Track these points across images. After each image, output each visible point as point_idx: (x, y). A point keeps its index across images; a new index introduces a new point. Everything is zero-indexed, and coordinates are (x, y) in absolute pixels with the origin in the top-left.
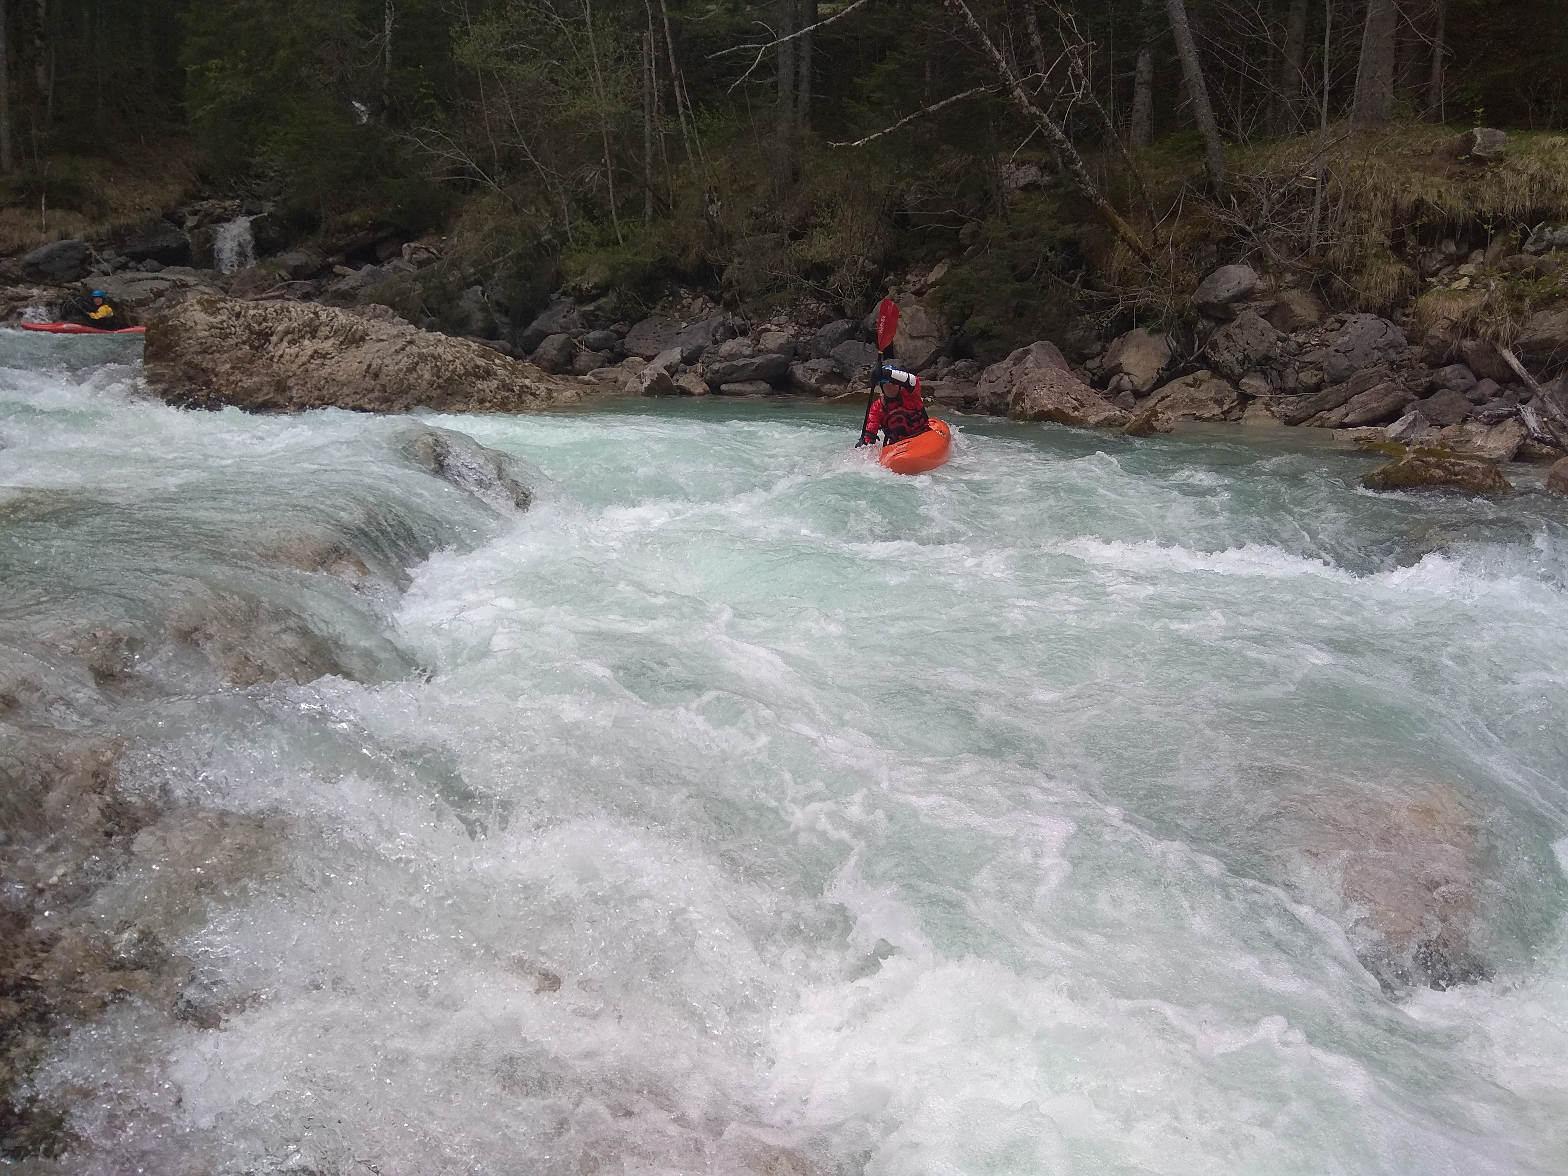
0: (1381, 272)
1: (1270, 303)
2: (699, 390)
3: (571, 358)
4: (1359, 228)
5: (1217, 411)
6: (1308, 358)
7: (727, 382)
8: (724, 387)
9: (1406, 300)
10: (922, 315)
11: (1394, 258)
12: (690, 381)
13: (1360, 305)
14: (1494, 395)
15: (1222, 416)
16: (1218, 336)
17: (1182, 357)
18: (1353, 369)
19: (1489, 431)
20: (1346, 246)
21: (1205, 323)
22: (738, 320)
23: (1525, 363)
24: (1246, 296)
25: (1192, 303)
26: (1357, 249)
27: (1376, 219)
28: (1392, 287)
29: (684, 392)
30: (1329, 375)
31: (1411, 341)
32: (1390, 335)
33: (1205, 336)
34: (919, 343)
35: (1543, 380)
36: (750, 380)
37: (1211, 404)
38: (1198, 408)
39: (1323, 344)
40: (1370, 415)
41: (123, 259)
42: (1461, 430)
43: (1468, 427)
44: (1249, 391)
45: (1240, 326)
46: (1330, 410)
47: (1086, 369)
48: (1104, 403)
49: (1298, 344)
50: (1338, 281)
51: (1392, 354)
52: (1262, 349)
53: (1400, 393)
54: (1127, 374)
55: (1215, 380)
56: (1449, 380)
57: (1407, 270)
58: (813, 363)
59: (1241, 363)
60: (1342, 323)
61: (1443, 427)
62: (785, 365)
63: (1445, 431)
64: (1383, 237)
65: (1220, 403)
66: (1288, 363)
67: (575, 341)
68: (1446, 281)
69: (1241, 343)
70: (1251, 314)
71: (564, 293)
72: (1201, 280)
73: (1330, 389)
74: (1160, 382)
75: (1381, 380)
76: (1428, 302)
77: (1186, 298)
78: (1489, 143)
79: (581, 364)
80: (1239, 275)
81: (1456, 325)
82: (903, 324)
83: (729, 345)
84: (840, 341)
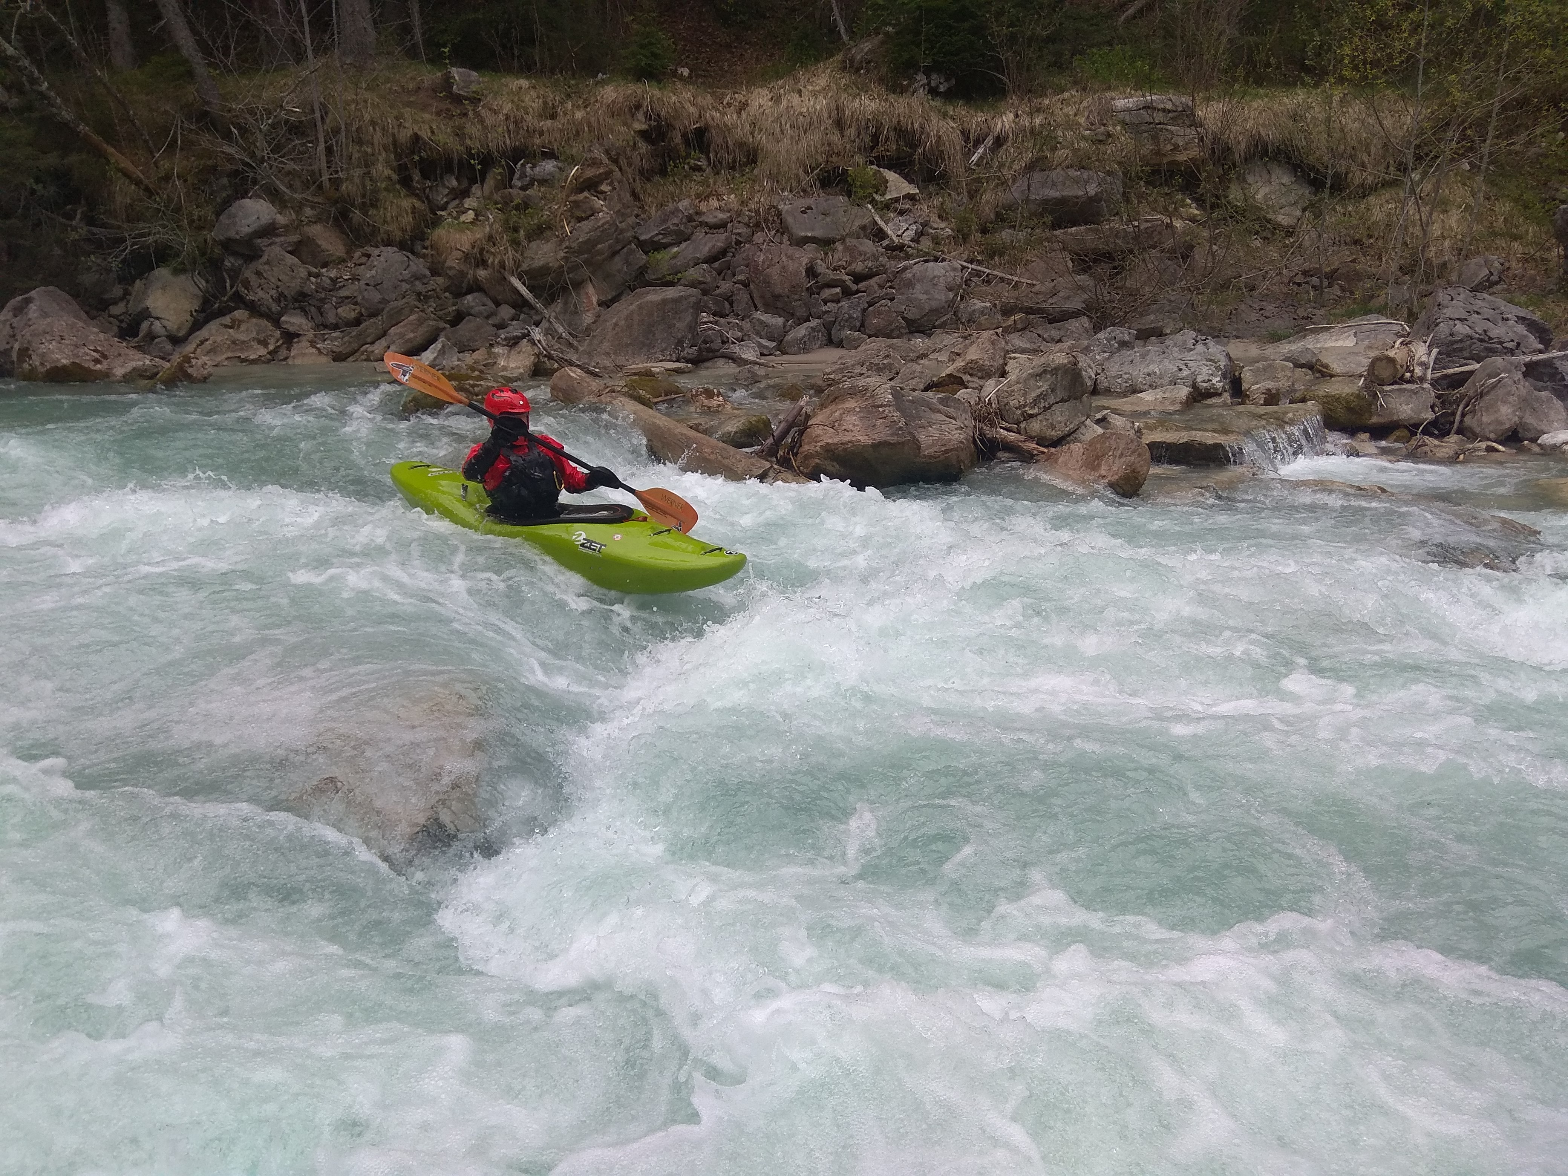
0: (394, 207)
1: (295, 238)
4: (366, 161)
5: (263, 351)
6: (343, 293)
9: (423, 233)
11: (403, 192)
13: (383, 241)
14: (512, 320)
15: (269, 356)
16: (248, 274)
17: (216, 298)
18: (385, 302)
19: (510, 352)
20: (357, 180)
21: (232, 260)
23: (531, 289)
24: (269, 231)
25: (215, 240)
26: (368, 183)
27: (379, 154)
28: (407, 220)
30: (366, 309)
31: (435, 272)
32: (413, 268)
33: (235, 274)
35: (547, 304)
37: (255, 345)
38: (242, 350)
39: (355, 278)
40: (409, 345)
42: (490, 353)
43: (496, 350)
44: (292, 329)
45: (268, 263)
46: (372, 343)
47: (110, 316)
48: (131, 352)
49: (331, 279)
50: (357, 215)
51: (419, 286)
52: (295, 285)
53: (431, 323)
54: (158, 319)
55: (254, 320)
56: (472, 307)
57: (418, 204)
59: (277, 301)
60: (368, 256)
61: (474, 351)
63: (476, 355)
64: (390, 172)
65: (264, 343)
66: (325, 299)
68: (455, 214)
69: (273, 280)
70: (277, 249)
72: (218, 214)
73: (367, 323)
74: (196, 326)
75: (412, 312)
76: (440, 234)
77: (206, 234)
78: (467, 83)
80: (258, 210)
81: (468, 256)
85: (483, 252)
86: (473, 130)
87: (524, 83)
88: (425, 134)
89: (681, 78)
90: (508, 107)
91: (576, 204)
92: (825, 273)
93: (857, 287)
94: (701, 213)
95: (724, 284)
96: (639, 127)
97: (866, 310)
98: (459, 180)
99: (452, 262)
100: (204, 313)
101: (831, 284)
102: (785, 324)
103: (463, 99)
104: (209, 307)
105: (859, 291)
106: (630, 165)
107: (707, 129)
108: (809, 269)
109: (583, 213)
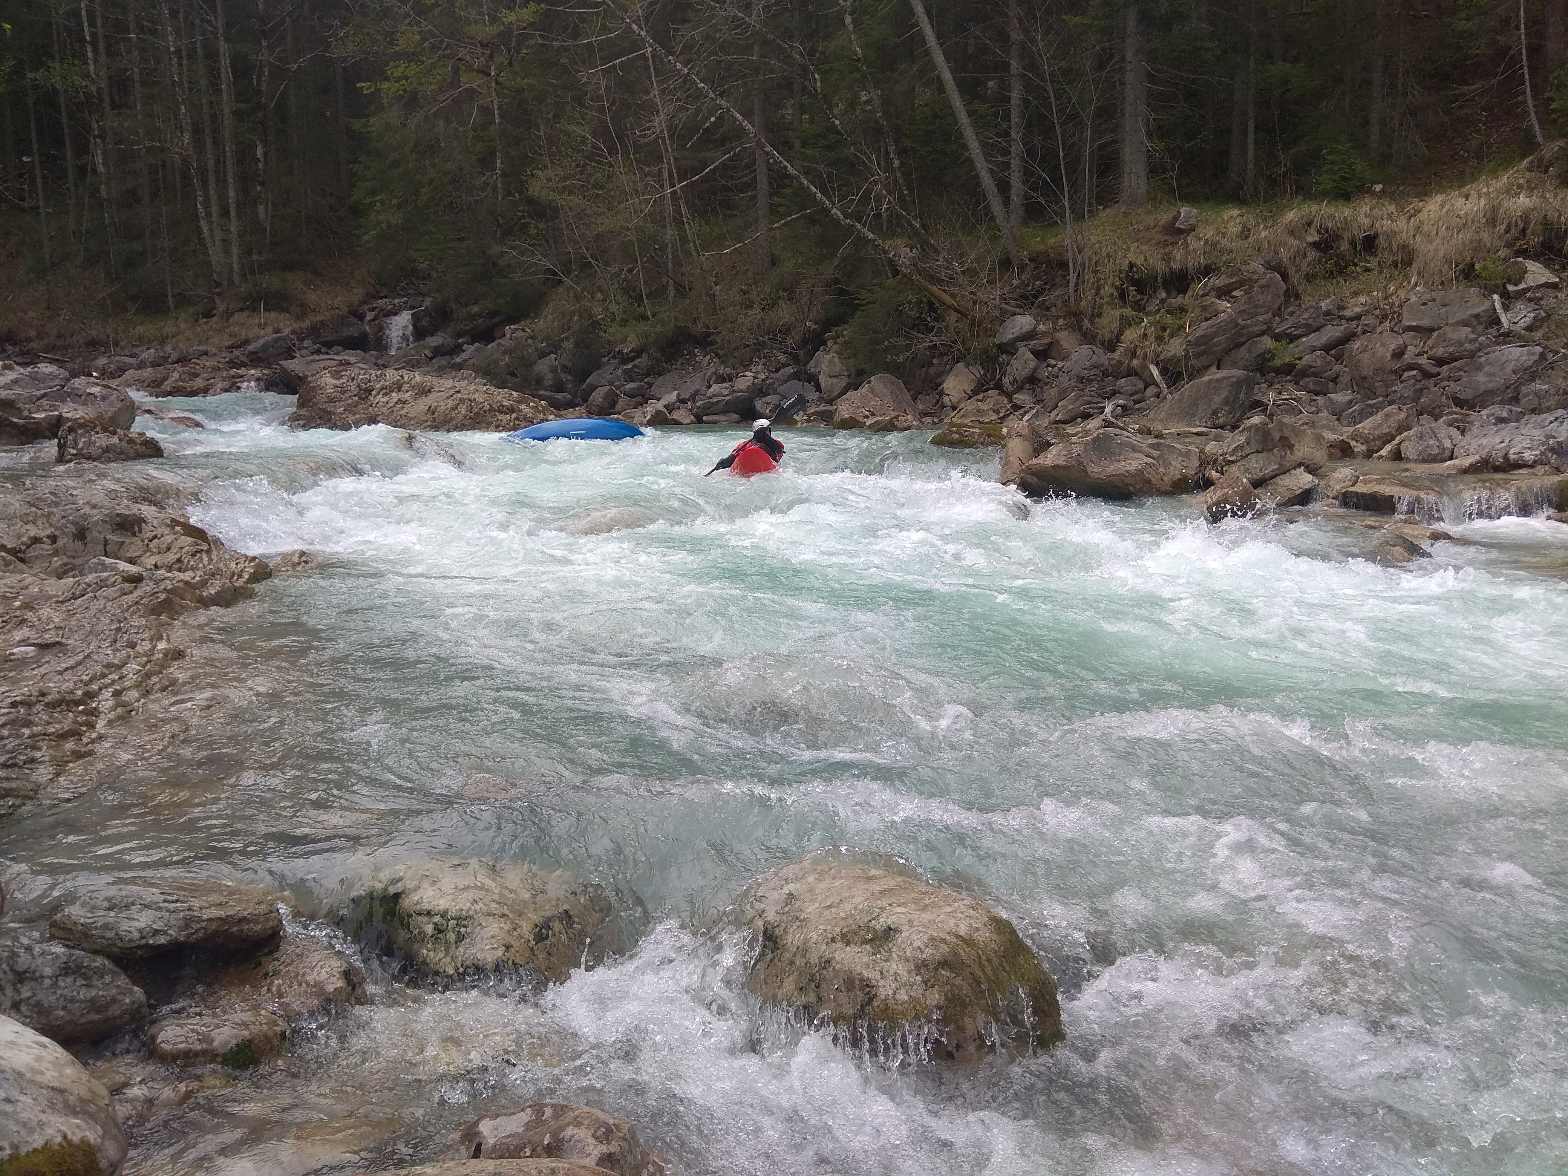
0: (1110, 316)
1: (1042, 341)
2: (687, 421)
3: (614, 404)
5: (995, 417)
7: (707, 415)
8: (705, 418)
10: (837, 360)
11: (1119, 304)
12: (680, 415)
16: (1008, 366)
17: (987, 381)
21: (1001, 356)
22: (728, 370)
23: (1166, 373)
24: (1027, 337)
25: (994, 344)
26: (1097, 300)
27: (1108, 277)
29: (676, 422)
32: (1095, 359)
33: (1002, 366)
34: (834, 380)
36: (723, 412)
38: (982, 416)
41: (317, 346)
44: (1018, 403)
45: (1018, 358)
50: (1087, 323)
54: (948, 395)
55: (997, 397)
56: (1122, 388)
58: (768, 399)
62: (751, 400)
64: (1113, 291)
65: (997, 412)
66: (1047, 382)
67: (618, 391)
70: (1024, 350)
71: (614, 357)
72: (1000, 326)
74: (966, 399)
77: (991, 340)
78: (1187, 218)
79: (618, 407)
80: (1023, 322)
81: (1126, 350)
82: (825, 368)
83: (715, 388)
84: (786, 382)
85: (1136, 347)
86: (1178, 255)
87: (1236, 212)
88: (1139, 261)
89: (1373, 194)
90: (1210, 233)
91: (1204, 308)
92: (1408, 357)
93: (1437, 370)
94: (1344, 308)
95: (1337, 368)
96: (1310, 239)
97: (1421, 390)
98: (1168, 293)
99: (1117, 355)
100: (975, 392)
101: (1411, 367)
102: (1351, 401)
103: (1180, 231)
104: (980, 388)
105: (1439, 374)
106: (1297, 271)
107: (1376, 236)
108: (1398, 354)
109: (1209, 313)
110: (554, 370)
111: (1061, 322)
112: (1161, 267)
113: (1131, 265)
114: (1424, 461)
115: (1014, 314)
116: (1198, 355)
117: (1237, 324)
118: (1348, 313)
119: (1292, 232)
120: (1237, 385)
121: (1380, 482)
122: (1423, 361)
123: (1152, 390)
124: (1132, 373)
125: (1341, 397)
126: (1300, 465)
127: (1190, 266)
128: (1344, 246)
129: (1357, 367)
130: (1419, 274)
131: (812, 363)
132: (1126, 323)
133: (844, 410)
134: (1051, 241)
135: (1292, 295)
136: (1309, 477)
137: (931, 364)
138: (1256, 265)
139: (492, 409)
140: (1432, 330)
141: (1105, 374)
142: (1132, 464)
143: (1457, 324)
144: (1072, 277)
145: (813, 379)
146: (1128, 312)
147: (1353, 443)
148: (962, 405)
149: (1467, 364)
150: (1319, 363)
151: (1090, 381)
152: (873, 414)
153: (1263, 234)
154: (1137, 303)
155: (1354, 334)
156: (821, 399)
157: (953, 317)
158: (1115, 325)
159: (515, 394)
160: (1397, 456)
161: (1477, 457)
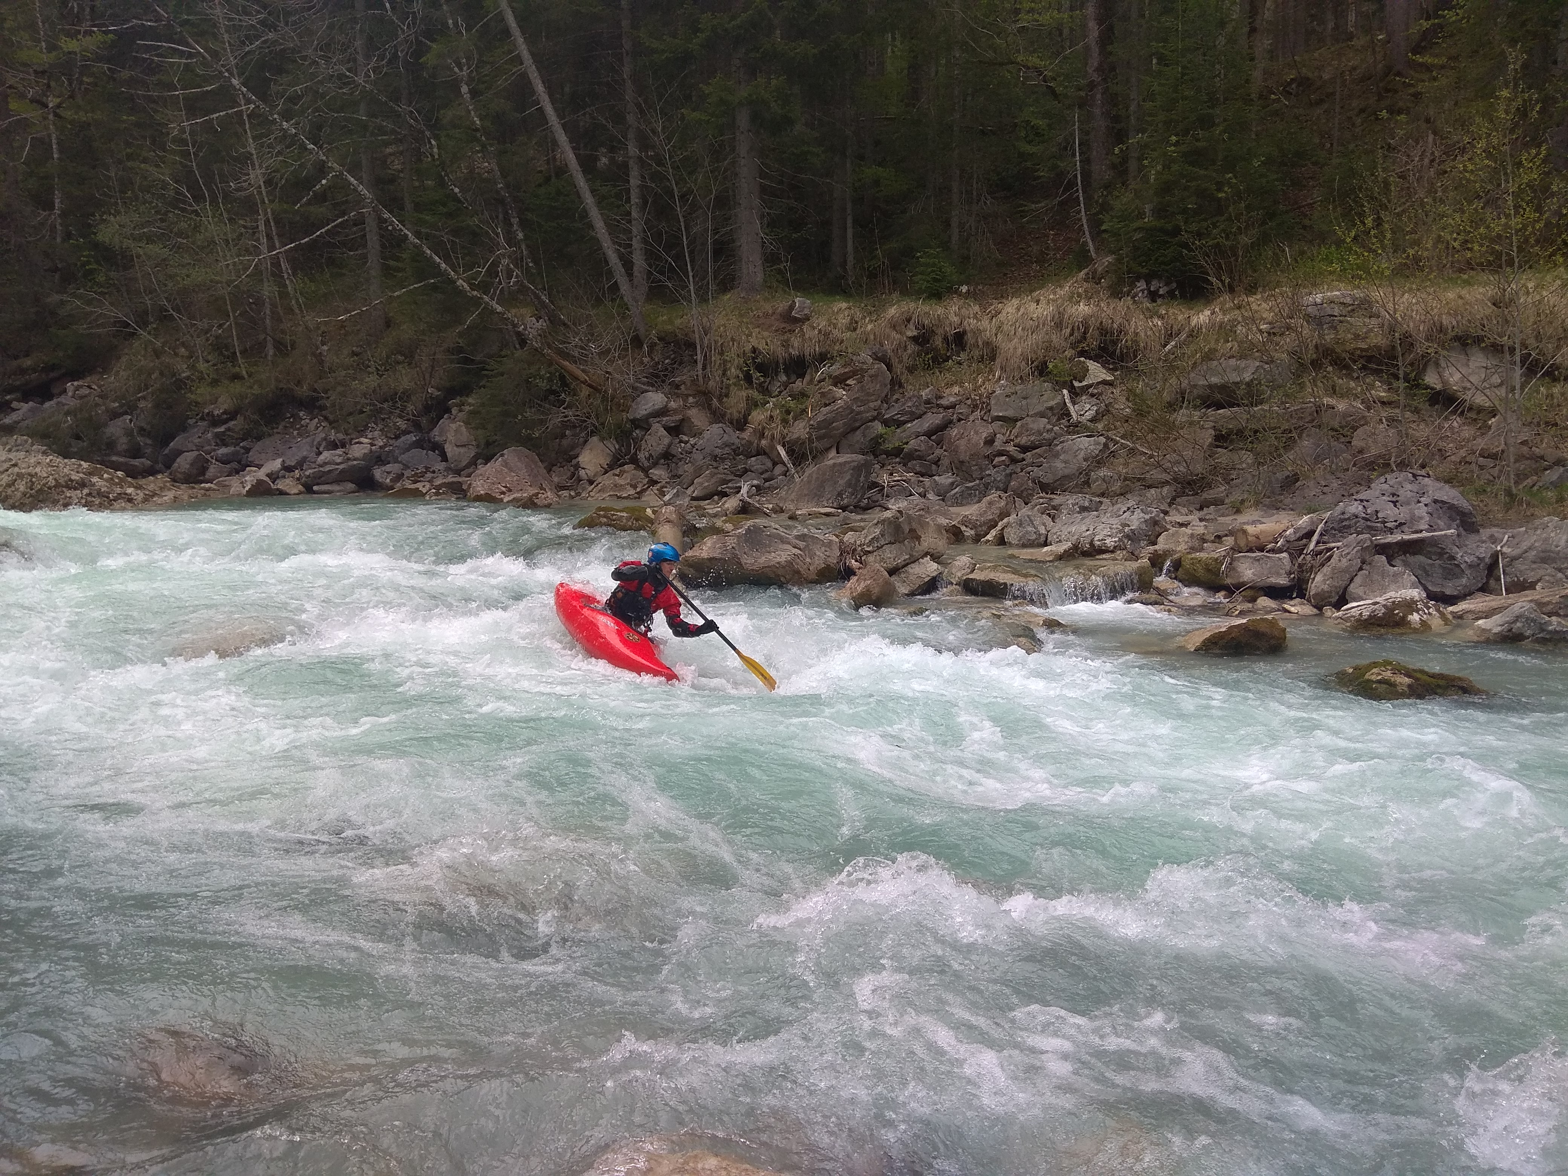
0: (736, 396)
2: (296, 491)
3: (203, 470)
7: (318, 484)
8: (315, 488)
10: (464, 429)
11: (745, 386)
12: (288, 484)
16: (642, 441)
17: (622, 456)
21: (636, 431)
22: (341, 436)
23: (788, 454)
24: (659, 413)
25: (627, 419)
26: (724, 380)
27: (734, 360)
29: (282, 493)
32: (727, 438)
34: (462, 450)
36: (337, 481)
37: (628, 487)
38: (619, 491)
44: (655, 478)
45: (651, 434)
50: (716, 402)
53: (723, 476)
54: (584, 468)
55: (634, 471)
58: (388, 467)
59: (650, 458)
60: (706, 430)
62: (368, 469)
64: (739, 372)
65: (635, 487)
67: (208, 457)
69: (649, 446)
70: (660, 425)
71: (202, 419)
72: (633, 402)
77: (624, 415)
78: (802, 308)
79: (209, 474)
80: (655, 399)
81: (755, 430)
82: (451, 436)
83: (326, 455)
84: (408, 450)
85: (764, 428)
86: (796, 342)
87: (844, 305)
88: (761, 346)
89: (960, 295)
90: (823, 323)
91: (823, 395)
92: (998, 445)
93: (1022, 456)
94: (941, 397)
95: (938, 452)
96: (910, 334)
97: (1011, 474)
98: (788, 376)
99: (746, 435)
100: (611, 467)
101: (1001, 453)
102: (952, 484)
103: (796, 320)
104: (615, 463)
105: (1023, 460)
106: (900, 362)
107: (964, 332)
108: (990, 442)
109: (828, 400)
110: (129, 433)
111: (691, 399)
112: (781, 353)
113: (754, 350)
114: (1024, 546)
115: (647, 391)
116: (819, 438)
117: (852, 411)
118: (944, 402)
119: (894, 327)
120: (858, 469)
121: (994, 568)
122: (1010, 448)
123: (779, 469)
124: (760, 452)
125: (944, 480)
126: (926, 554)
127: (807, 353)
128: (938, 342)
129: (956, 451)
130: (1002, 368)
131: (436, 431)
132: (753, 404)
133: (479, 486)
134: (678, 322)
135: (896, 384)
136: (935, 566)
137: (563, 436)
138: (865, 356)
139: (58, 485)
140: (1017, 421)
141: (736, 452)
142: (781, 555)
143: (1036, 415)
144: (699, 357)
145: (438, 448)
146: (755, 394)
147: (963, 528)
148: (600, 480)
149: (1045, 452)
150: (923, 448)
151: (723, 459)
152: (510, 490)
153: (870, 327)
154: (761, 384)
155: (951, 422)
156: (448, 469)
157: (585, 391)
158: (742, 405)
159: (85, 465)
160: (1001, 541)
161: (1070, 544)
